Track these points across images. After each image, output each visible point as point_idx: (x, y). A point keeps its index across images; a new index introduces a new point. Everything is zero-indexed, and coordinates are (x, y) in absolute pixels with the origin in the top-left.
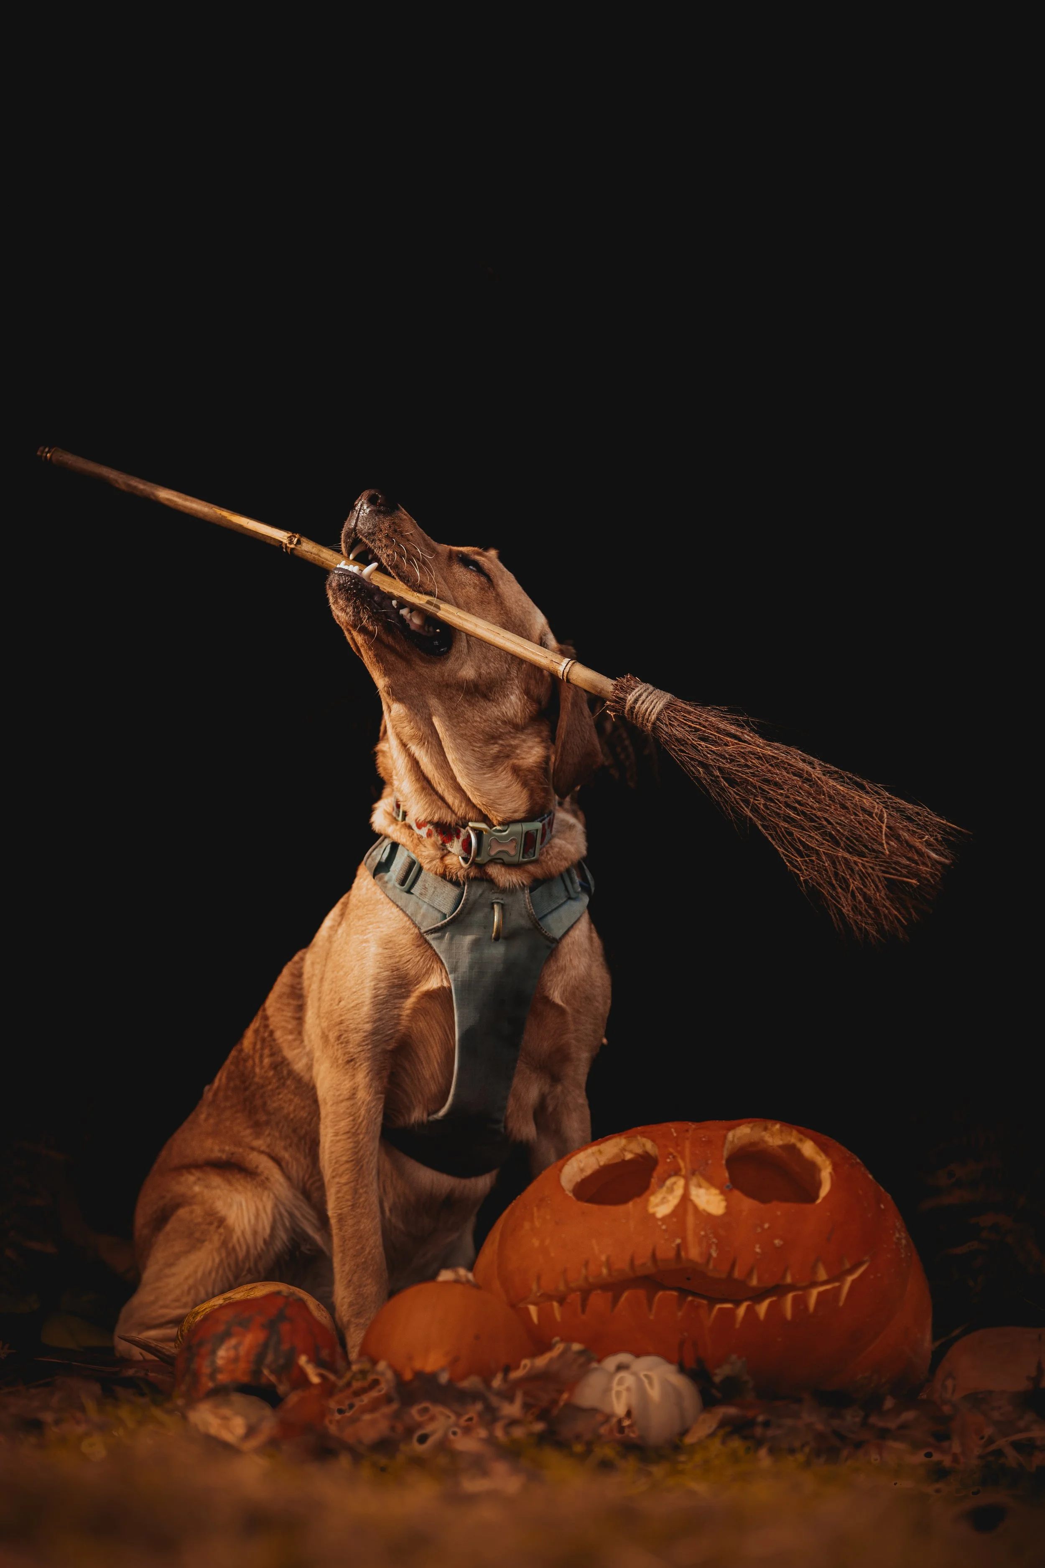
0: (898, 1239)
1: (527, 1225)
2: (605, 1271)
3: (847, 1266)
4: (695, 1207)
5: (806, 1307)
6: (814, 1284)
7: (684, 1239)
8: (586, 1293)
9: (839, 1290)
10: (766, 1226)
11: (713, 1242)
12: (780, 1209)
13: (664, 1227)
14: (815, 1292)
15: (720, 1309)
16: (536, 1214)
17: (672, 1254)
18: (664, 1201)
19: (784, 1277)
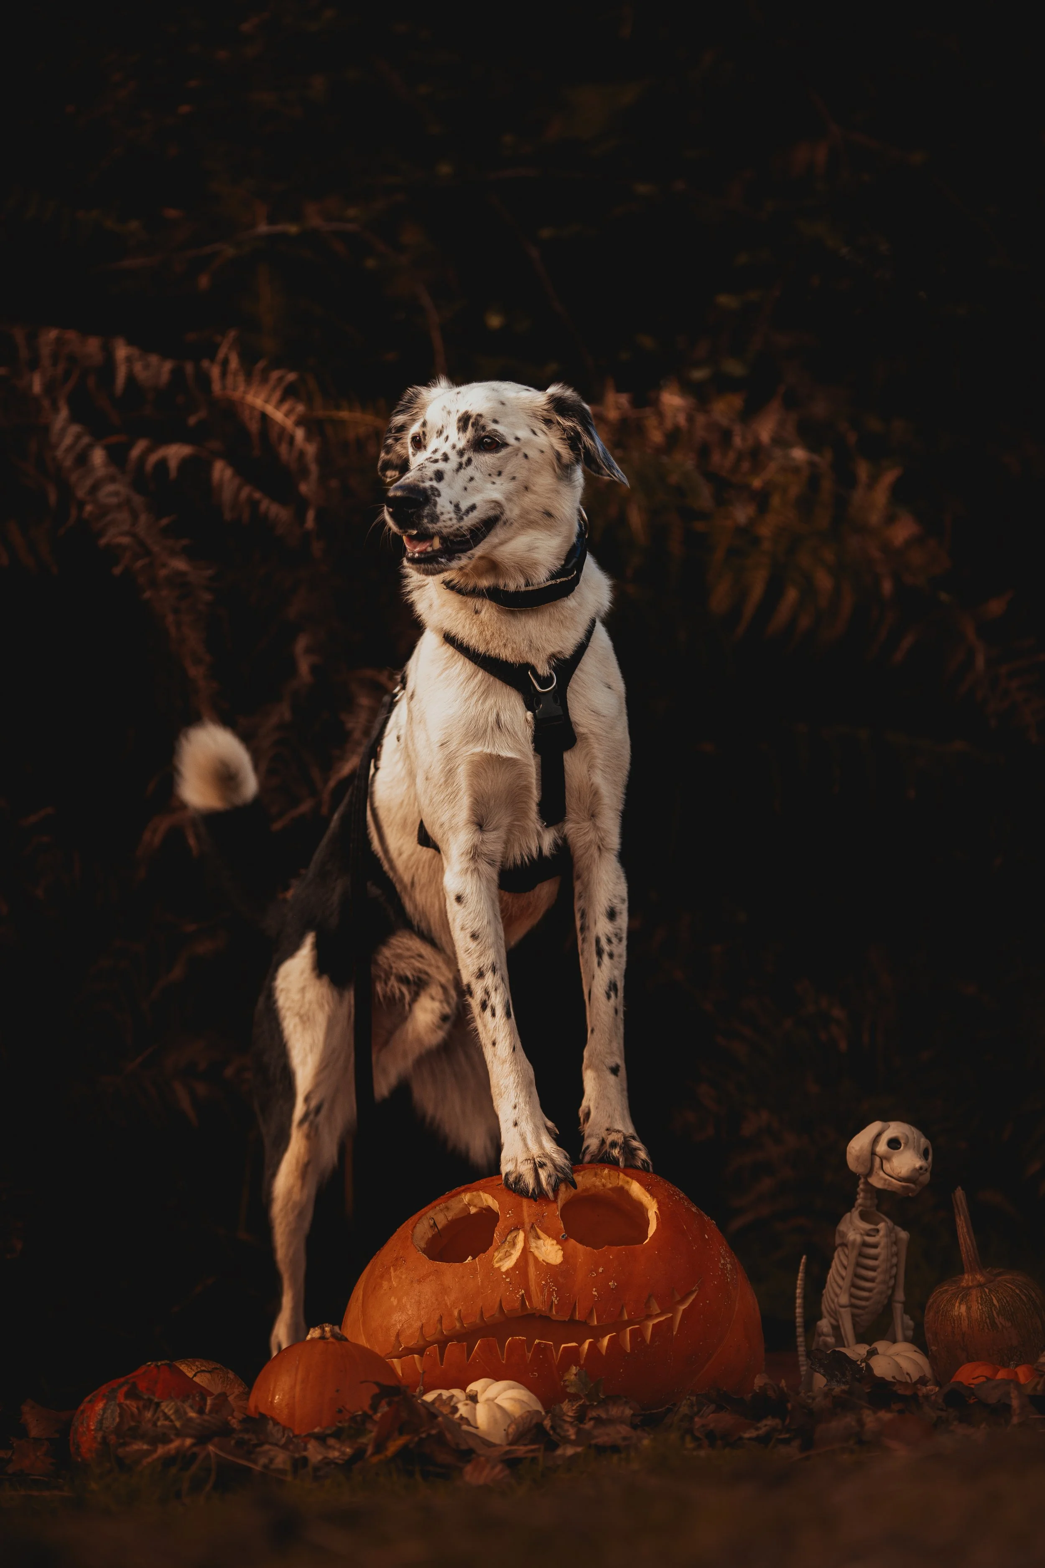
0: (723, 1264)
1: (385, 1284)
2: (458, 1325)
3: (678, 1298)
4: (536, 1259)
5: (644, 1340)
6: (649, 1317)
7: (528, 1291)
8: (443, 1343)
9: (671, 1320)
10: (601, 1270)
11: (554, 1290)
12: (612, 1253)
13: (508, 1280)
14: (651, 1324)
15: (564, 1347)
16: (393, 1274)
17: (517, 1304)
18: (508, 1255)
19: (621, 1314)
